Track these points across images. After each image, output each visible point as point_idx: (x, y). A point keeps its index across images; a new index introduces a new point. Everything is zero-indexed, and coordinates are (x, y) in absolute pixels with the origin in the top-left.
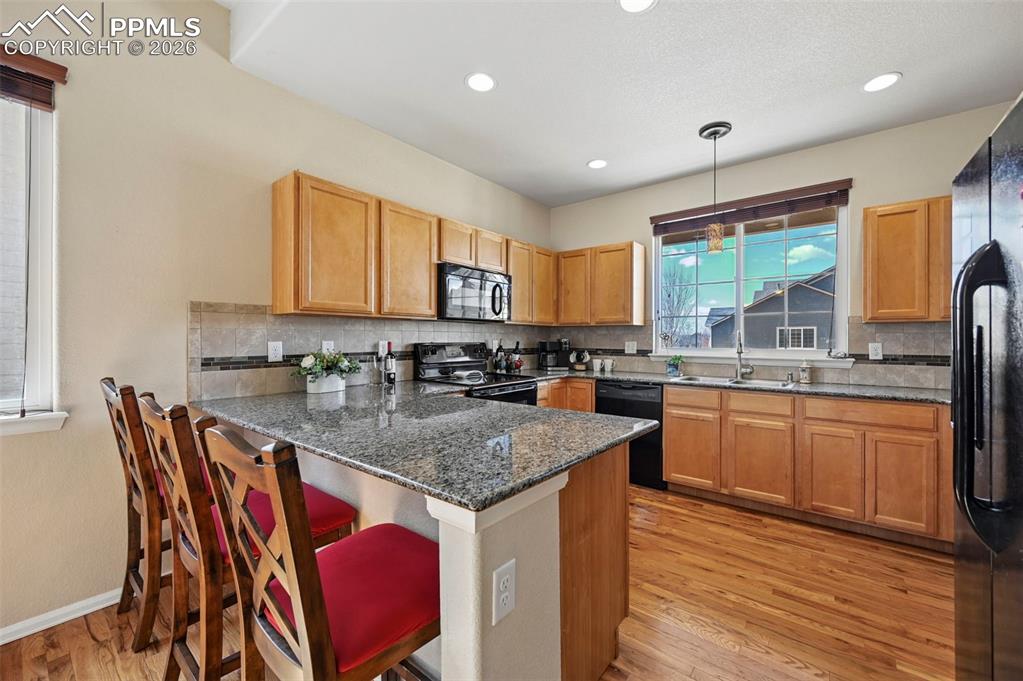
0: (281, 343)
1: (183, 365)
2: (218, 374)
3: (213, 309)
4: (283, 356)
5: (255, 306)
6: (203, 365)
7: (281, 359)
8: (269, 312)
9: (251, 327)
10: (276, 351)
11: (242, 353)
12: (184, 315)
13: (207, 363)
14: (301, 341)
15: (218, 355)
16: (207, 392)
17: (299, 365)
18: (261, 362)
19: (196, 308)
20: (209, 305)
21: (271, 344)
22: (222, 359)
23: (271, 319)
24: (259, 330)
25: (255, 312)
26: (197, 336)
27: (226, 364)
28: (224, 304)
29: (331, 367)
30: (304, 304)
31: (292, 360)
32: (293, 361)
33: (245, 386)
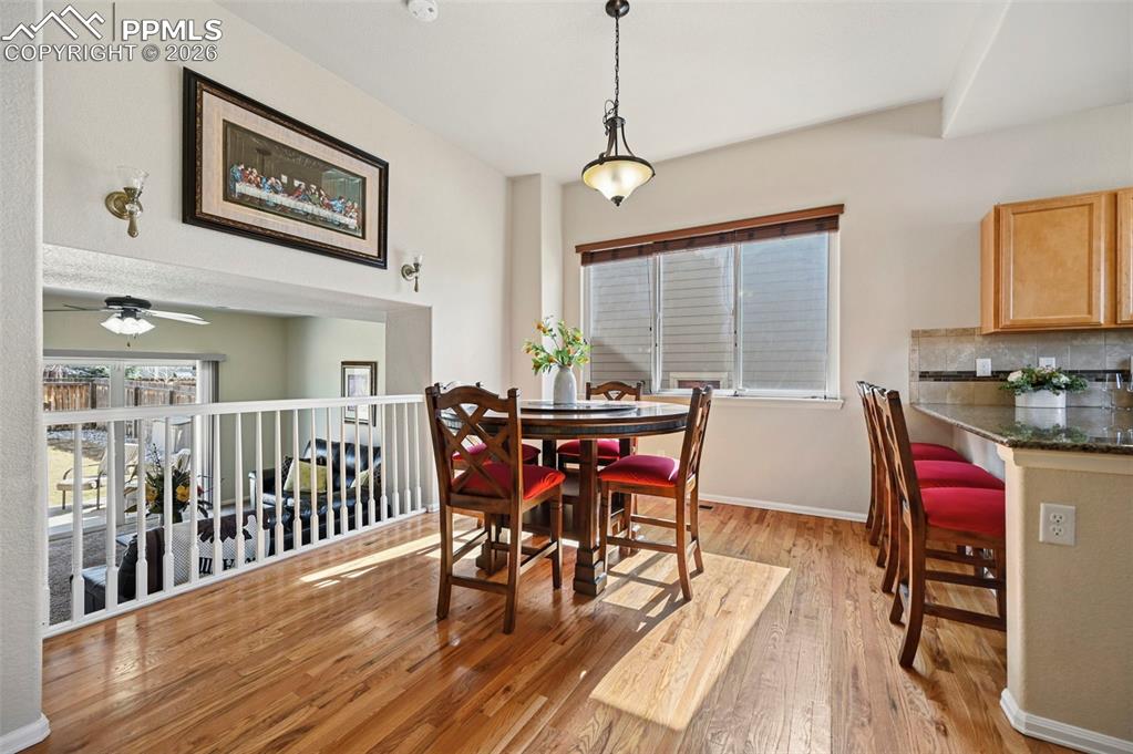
0: (989, 361)
1: (907, 375)
2: (933, 384)
3: (928, 334)
4: (992, 372)
5: (964, 329)
6: (920, 376)
7: (990, 374)
8: (977, 332)
9: (960, 346)
10: (984, 367)
11: (952, 368)
12: (907, 340)
13: (924, 376)
14: (1013, 358)
15: (932, 369)
16: (924, 396)
17: (1006, 380)
18: (970, 376)
19: (916, 335)
20: (925, 332)
21: (980, 362)
22: (936, 372)
23: (980, 339)
24: (968, 349)
25: (966, 333)
26: (916, 355)
27: (938, 376)
28: (937, 330)
29: (1041, 382)
30: (1004, 322)
31: (999, 376)
32: (1002, 376)
33: (955, 395)
